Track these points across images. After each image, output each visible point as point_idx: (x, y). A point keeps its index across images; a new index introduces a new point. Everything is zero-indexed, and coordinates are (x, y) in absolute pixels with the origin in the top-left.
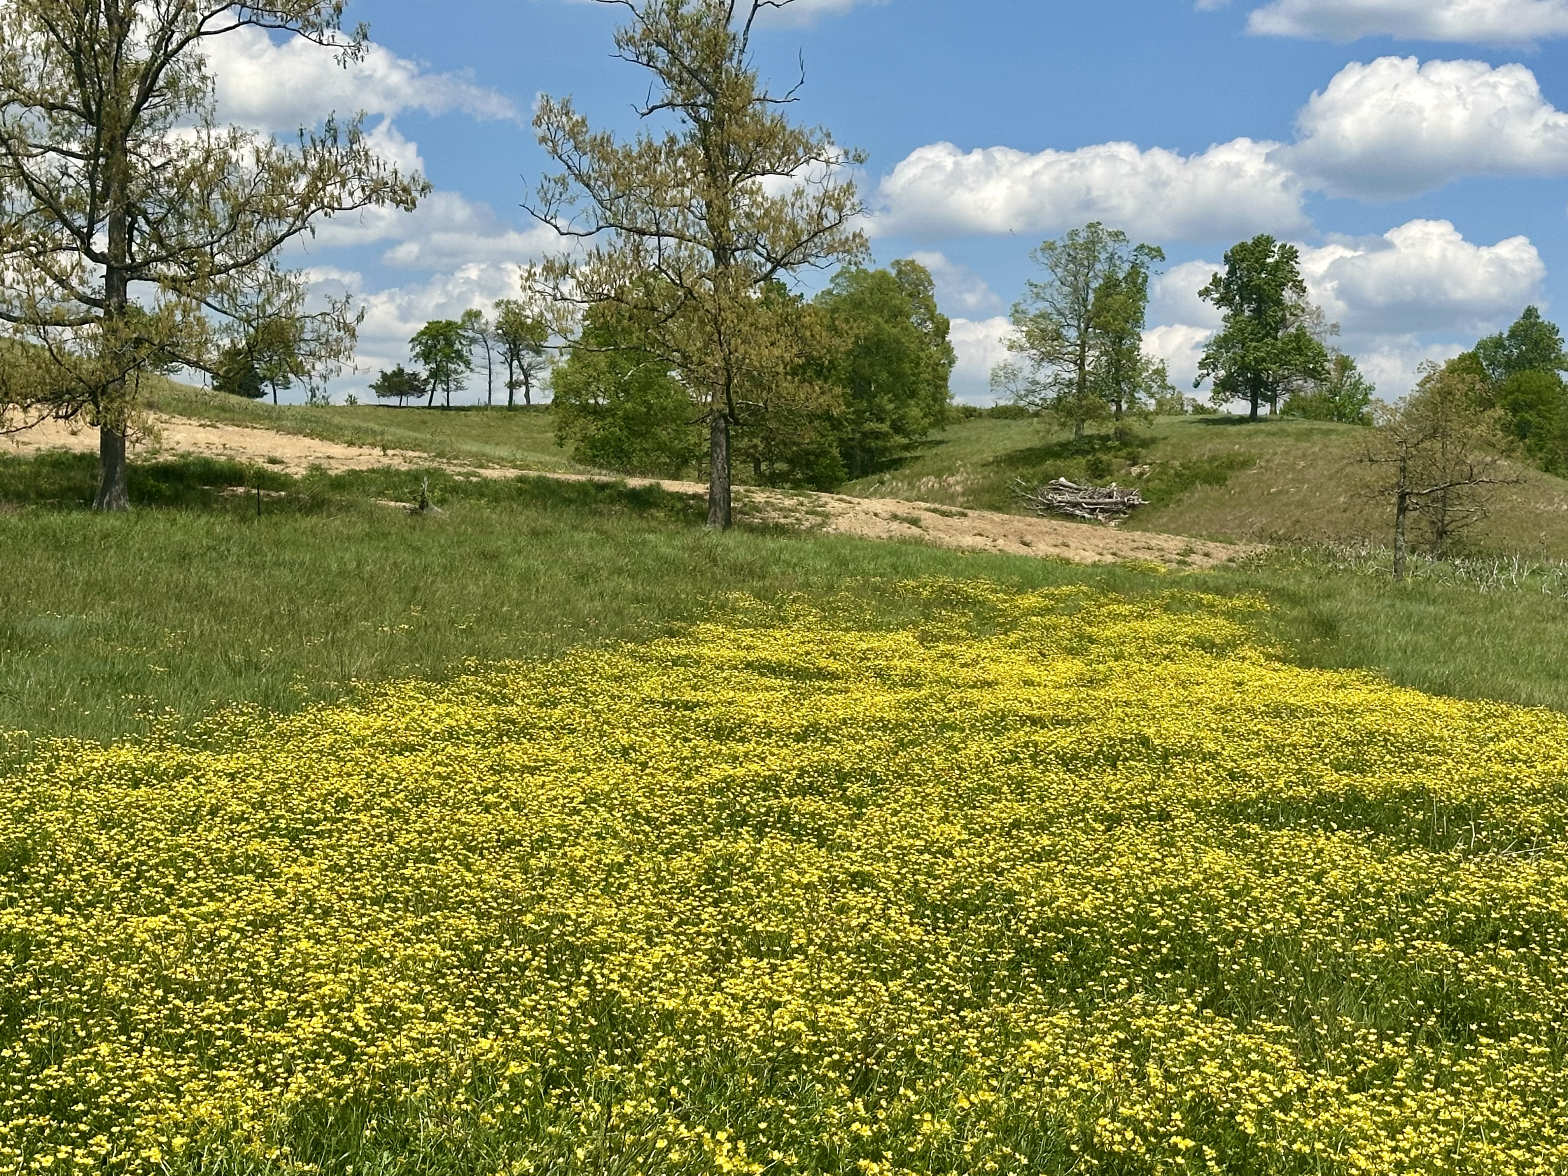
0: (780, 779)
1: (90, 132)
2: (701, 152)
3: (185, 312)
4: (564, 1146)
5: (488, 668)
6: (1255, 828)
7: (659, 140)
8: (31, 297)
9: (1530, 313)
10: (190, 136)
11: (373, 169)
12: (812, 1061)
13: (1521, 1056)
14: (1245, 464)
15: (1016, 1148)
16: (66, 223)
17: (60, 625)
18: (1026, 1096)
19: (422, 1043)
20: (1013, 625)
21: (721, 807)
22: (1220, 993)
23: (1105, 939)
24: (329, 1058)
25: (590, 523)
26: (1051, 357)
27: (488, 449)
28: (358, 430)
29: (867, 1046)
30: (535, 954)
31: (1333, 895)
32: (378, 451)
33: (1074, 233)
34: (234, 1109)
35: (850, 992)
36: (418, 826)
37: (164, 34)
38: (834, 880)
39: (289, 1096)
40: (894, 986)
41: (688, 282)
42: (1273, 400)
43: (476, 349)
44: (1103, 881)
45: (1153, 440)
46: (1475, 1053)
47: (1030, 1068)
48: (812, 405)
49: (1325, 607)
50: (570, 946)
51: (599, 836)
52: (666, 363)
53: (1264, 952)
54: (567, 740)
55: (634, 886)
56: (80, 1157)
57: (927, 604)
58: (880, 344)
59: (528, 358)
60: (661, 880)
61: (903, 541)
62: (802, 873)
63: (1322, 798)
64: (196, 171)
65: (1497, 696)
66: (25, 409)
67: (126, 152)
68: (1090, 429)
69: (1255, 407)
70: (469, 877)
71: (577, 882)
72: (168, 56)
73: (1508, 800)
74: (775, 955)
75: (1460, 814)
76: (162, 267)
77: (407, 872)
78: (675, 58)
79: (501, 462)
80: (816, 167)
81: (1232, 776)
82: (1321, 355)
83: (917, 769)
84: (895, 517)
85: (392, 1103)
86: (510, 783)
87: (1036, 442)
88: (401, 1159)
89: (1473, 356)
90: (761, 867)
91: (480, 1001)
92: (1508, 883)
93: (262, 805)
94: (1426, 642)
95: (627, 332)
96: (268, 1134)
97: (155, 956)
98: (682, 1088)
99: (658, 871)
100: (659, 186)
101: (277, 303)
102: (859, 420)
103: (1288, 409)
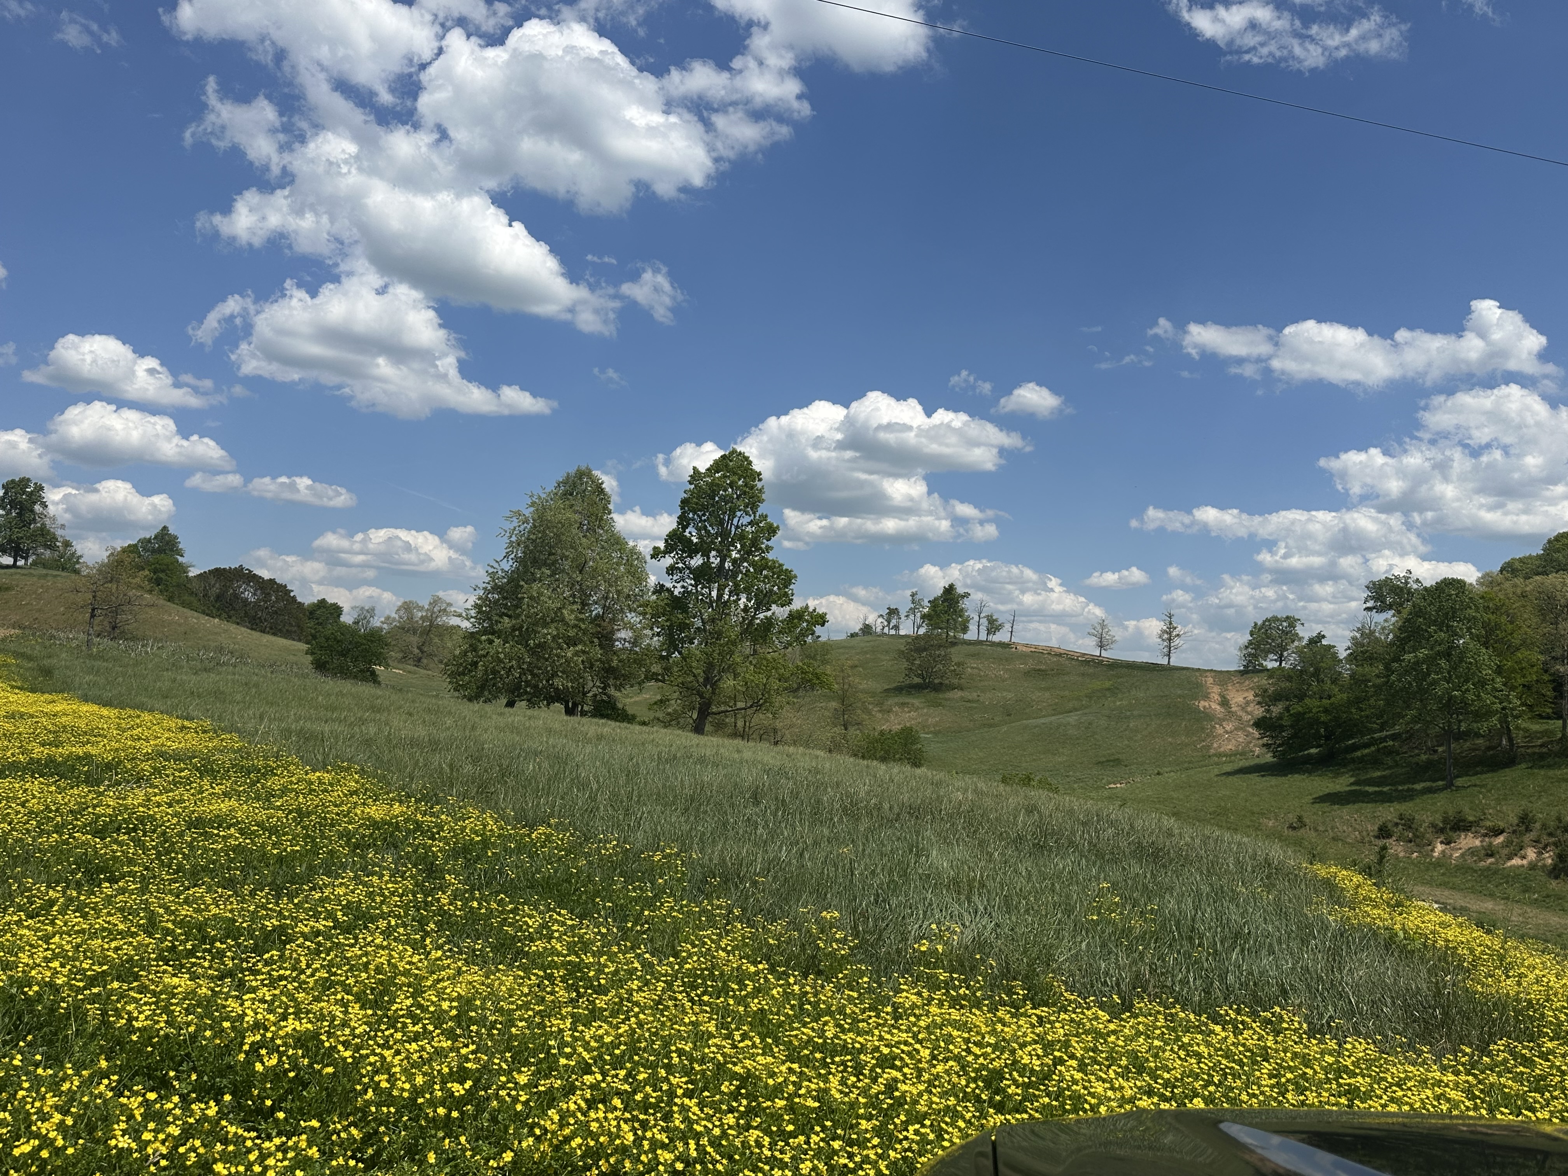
9: (165, 528)
13: (123, 891)
14: (8, 589)
31: (31, 812)
42: (26, 559)
46: (101, 893)
49: (47, 662)
63: (32, 761)
65: (135, 707)
69: (15, 561)
73: (133, 759)
75: (108, 766)
82: (54, 538)
89: (135, 546)
92: (129, 801)
94: (101, 681)
103: (34, 563)
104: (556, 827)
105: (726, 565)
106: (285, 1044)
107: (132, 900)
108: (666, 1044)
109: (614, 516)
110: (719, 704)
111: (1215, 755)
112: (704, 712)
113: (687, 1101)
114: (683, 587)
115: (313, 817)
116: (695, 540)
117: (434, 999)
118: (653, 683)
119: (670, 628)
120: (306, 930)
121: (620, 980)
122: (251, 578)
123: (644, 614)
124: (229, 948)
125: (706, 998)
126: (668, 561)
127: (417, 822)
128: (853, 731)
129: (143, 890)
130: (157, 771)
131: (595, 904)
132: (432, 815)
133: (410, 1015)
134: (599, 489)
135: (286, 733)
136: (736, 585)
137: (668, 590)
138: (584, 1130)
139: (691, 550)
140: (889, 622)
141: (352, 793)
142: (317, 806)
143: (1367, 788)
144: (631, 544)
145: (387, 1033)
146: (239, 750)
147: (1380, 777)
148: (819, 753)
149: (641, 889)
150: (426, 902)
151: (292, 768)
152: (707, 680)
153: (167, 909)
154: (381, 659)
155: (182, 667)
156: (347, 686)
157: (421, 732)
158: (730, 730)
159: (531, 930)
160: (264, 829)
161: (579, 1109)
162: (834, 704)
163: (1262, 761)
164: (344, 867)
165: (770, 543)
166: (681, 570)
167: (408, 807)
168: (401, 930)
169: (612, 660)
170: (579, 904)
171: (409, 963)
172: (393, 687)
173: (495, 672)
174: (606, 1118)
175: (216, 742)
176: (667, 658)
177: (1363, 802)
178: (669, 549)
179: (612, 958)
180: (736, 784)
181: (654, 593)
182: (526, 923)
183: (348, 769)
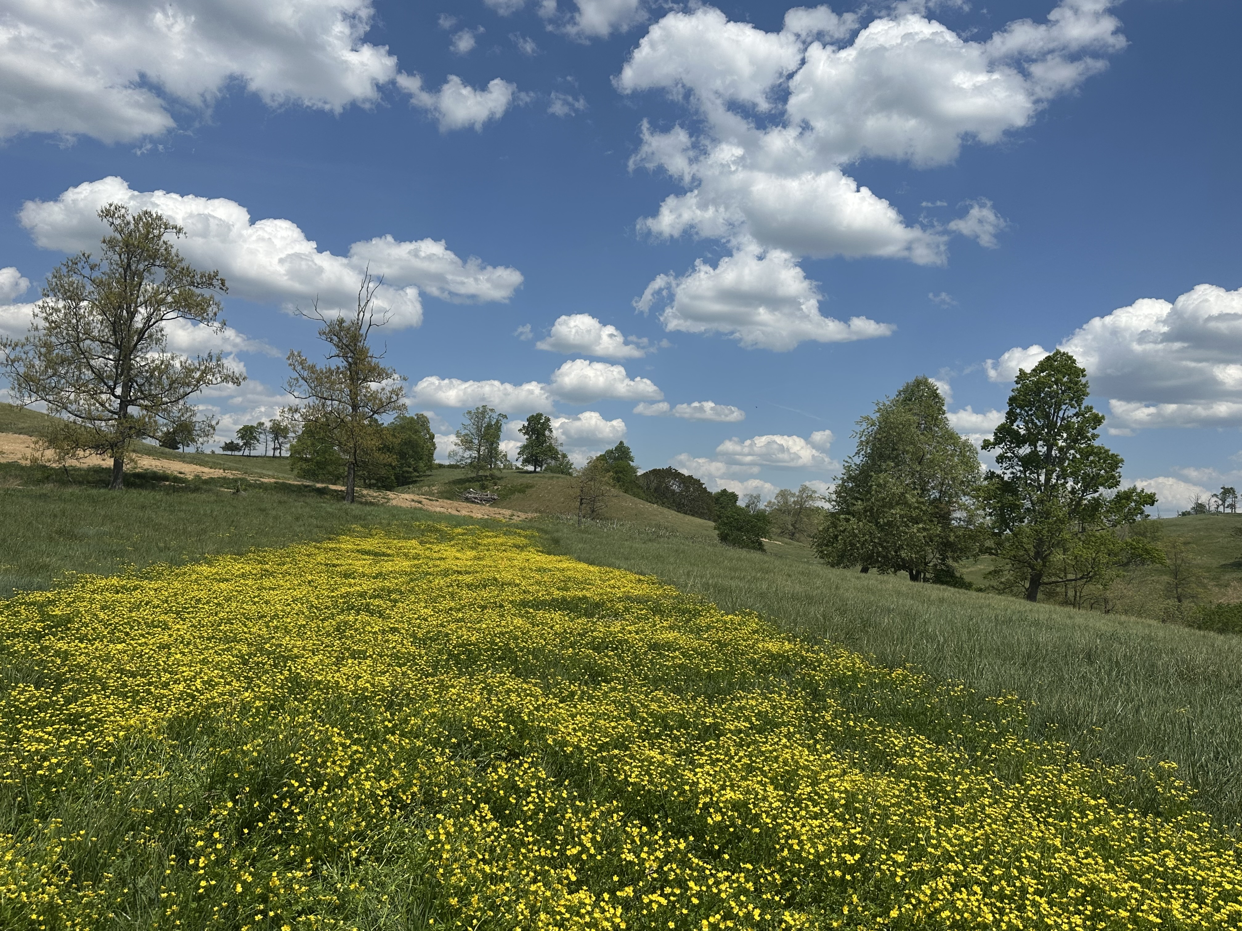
0: (366, 593)
1: (117, 351)
2: (349, 373)
3: (150, 418)
4: (275, 734)
5: (259, 551)
6: (531, 610)
7: (333, 368)
8: (90, 410)
9: (621, 443)
10: (156, 356)
11: (225, 371)
12: (371, 698)
13: (614, 689)
14: (531, 487)
15: (444, 729)
16: (105, 384)
17: (92, 531)
18: (449, 709)
19: (222, 694)
20: (453, 539)
21: (344, 603)
22: (517, 668)
23: (480, 650)
24: (185, 700)
25: (302, 499)
26: (469, 449)
27: (264, 472)
28: (214, 463)
29: (392, 693)
30: (269, 659)
31: (556, 633)
32: (222, 471)
33: (478, 408)
34: (145, 721)
35: (388, 671)
36: (228, 610)
37: (149, 318)
38: (384, 630)
39: (167, 715)
40: (404, 669)
41: (342, 417)
42: (541, 467)
43: (261, 436)
44: (479, 629)
45: (502, 478)
46: (601, 689)
47: (451, 699)
48: (385, 461)
49: (556, 535)
50: (283, 656)
51: (297, 614)
52: (333, 444)
53: (533, 654)
54: (288, 577)
55: (309, 633)
56: (81, 741)
57: (423, 531)
58: (410, 442)
59: (281, 440)
60: (320, 630)
61: (415, 509)
62: (373, 628)
63: (553, 600)
64: (157, 368)
65: (609, 566)
66: (84, 451)
67: (131, 360)
68: (481, 473)
69: (535, 468)
70: (246, 630)
71: (287, 632)
72: (149, 327)
73: (613, 600)
74: (360, 658)
75: (597, 605)
76: (142, 401)
77: (221, 628)
78: (340, 340)
79: (269, 476)
80: (390, 381)
81: (524, 592)
82: (557, 452)
83: (416, 588)
84: (413, 500)
85: (209, 717)
86: (264, 593)
87: (463, 477)
88: (211, 739)
89: (604, 455)
90: (358, 625)
91: (246, 678)
92: (612, 629)
93: (167, 601)
94: (588, 547)
95: (318, 433)
96: (158, 730)
97: (118, 660)
98: (322, 710)
99: (318, 627)
100: (333, 383)
101: (186, 416)
102: (401, 468)
103: (546, 470)
104: (911, 670)
105: (1053, 453)
106: (725, 807)
107: (619, 696)
108: (1017, 851)
109: (949, 415)
110: (1050, 575)
112: (1036, 582)
113: (1037, 898)
114: (1012, 473)
115: (730, 647)
116: (1022, 432)
117: (828, 790)
118: (987, 556)
119: (1002, 508)
120: (732, 728)
121: (973, 797)
122: (677, 475)
123: (977, 497)
124: (683, 735)
125: (1050, 820)
126: (998, 451)
127: (802, 657)
128: (1186, 603)
129: (625, 690)
130: (627, 609)
131: (948, 735)
132: (813, 652)
133: (810, 799)
134: (934, 395)
135: (706, 587)
136: (1063, 470)
137: (998, 476)
138: (951, 905)
139: (1020, 441)
140: (1224, 501)
141: (755, 632)
142: (731, 640)
144: (963, 438)
145: (795, 810)
146: (676, 597)
148: (1152, 622)
149: (987, 727)
150: (813, 717)
151: (712, 611)
152: (1038, 554)
153: (642, 704)
154: (765, 534)
155: (635, 538)
156: (743, 553)
157: (798, 588)
158: (1061, 598)
159: (897, 748)
160: (698, 654)
161: (946, 889)
162: (1166, 578)
164: (753, 685)
165: (1095, 432)
166: (1010, 459)
167: (795, 645)
168: (798, 736)
169: (949, 536)
170: (934, 733)
171: (806, 760)
172: (776, 555)
173: (852, 545)
174: (969, 900)
175: (661, 591)
176: (999, 534)
178: (998, 441)
179: (965, 777)
180: (1070, 645)
181: (985, 479)
182: (892, 742)
183: (750, 614)
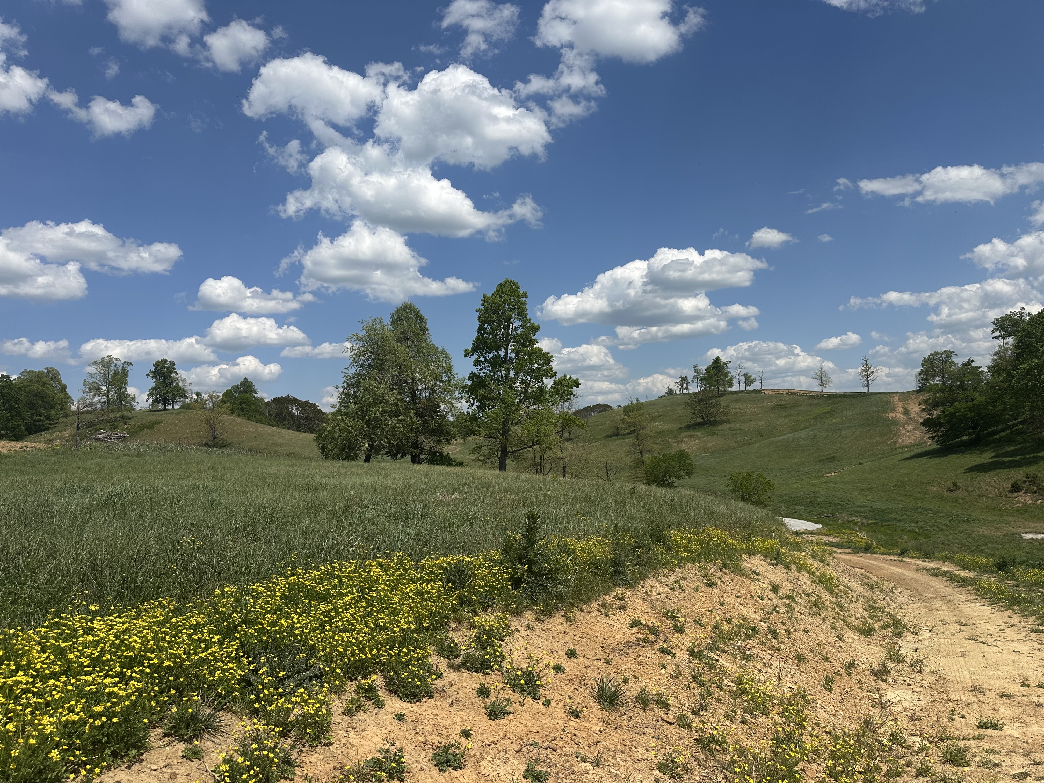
9: (246, 379)
14: (160, 423)
26: (98, 395)
42: (172, 404)
45: (133, 417)
58: (39, 393)
68: (111, 415)
87: (94, 420)
89: (230, 390)
102: (32, 416)
111: (899, 448)
112: (504, 452)
114: (484, 373)
122: (294, 401)
126: (475, 357)
137: (476, 376)
139: (489, 348)
143: (1004, 459)
144: (440, 348)
147: (1013, 450)
152: (504, 431)
163: (931, 448)
166: (483, 362)
177: (1000, 468)
178: (475, 349)
